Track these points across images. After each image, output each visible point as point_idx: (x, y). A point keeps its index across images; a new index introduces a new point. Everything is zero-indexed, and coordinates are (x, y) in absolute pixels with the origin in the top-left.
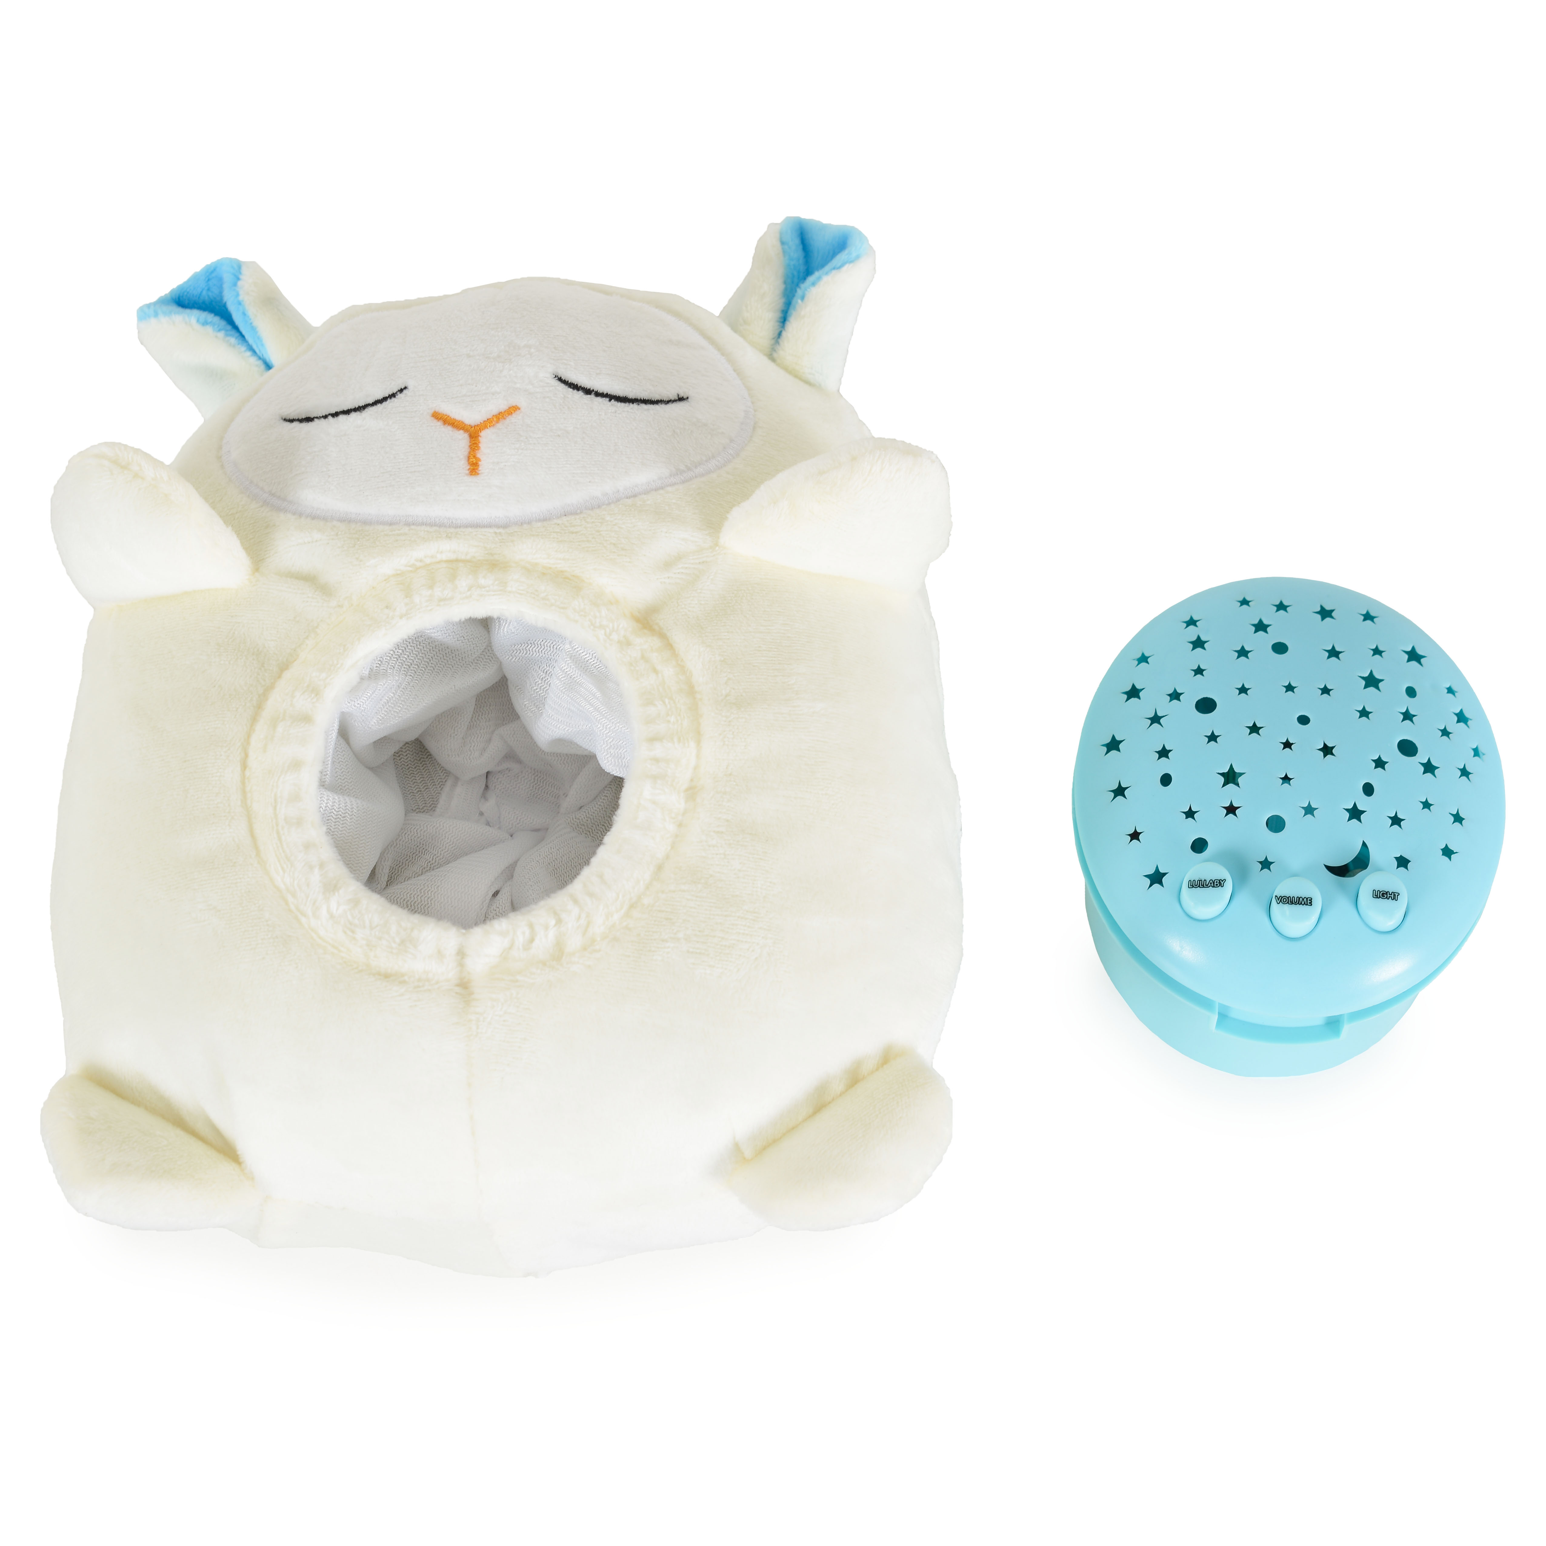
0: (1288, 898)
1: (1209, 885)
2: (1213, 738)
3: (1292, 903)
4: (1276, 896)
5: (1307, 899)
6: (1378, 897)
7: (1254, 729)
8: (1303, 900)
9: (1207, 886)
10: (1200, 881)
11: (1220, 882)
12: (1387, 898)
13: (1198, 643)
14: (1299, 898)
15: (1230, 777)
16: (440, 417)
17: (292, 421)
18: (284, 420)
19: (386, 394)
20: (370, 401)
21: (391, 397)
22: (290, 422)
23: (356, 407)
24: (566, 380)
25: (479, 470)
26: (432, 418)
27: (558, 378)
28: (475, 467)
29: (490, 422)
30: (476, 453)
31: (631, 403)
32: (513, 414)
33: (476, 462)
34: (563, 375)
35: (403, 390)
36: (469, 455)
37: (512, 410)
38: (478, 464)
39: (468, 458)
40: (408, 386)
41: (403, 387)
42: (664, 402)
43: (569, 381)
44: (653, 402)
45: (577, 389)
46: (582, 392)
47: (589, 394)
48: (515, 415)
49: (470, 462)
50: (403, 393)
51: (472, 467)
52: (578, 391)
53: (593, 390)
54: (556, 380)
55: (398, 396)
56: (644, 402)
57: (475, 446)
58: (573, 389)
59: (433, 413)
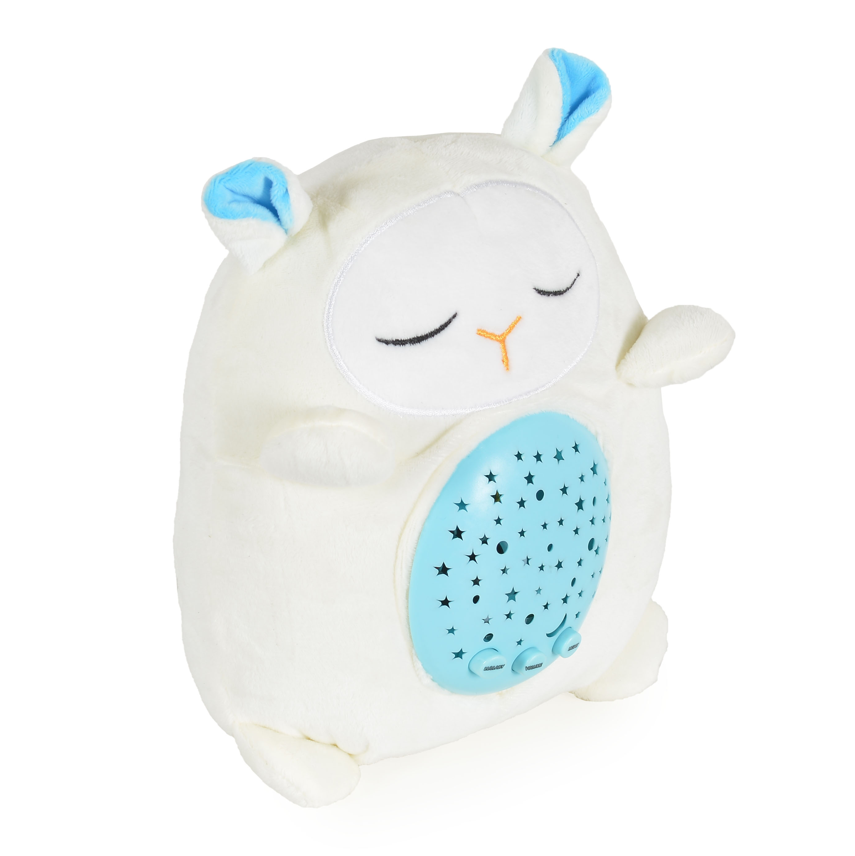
0: (531, 667)
1: (496, 668)
2: (505, 571)
4: (526, 667)
5: (540, 664)
6: (570, 649)
7: (527, 561)
8: (538, 665)
9: (494, 669)
11: (501, 666)
13: (497, 497)
14: (536, 665)
15: (512, 595)
16: (482, 333)
17: (387, 342)
18: (379, 340)
19: (445, 320)
20: (437, 326)
21: (449, 322)
22: (385, 343)
23: (430, 332)
24: (538, 289)
25: (510, 367)
26: (478, 335)
27: (535, 288)
28: (508, 366)
29: (508, 330)
30: (507, 356)
31: (565, 293)
32: (519, 321)
33: (508, 362)
34: (537, 286)
35: (455, 316)
36: (503, 358)
37: (517, 319)
38: (509, 364)
39: (503, 360)
40: (458, 313)
41: (455, 313)
42: (573, 283)
43: (540, 289)
44: (571, 286)
45: (544, 294)
46: (546, 296)
47: (549, 296)
48: (520, 323)
49: (505, 363)
50: (456, 318)
51: (506, 367)
52: (544, 296)
53: (550, 291)
54: (534, 290)
55: (453, 321)
56: (569, 288)
57: (505, 351)
58: (541, 295)
59: (477, 331)
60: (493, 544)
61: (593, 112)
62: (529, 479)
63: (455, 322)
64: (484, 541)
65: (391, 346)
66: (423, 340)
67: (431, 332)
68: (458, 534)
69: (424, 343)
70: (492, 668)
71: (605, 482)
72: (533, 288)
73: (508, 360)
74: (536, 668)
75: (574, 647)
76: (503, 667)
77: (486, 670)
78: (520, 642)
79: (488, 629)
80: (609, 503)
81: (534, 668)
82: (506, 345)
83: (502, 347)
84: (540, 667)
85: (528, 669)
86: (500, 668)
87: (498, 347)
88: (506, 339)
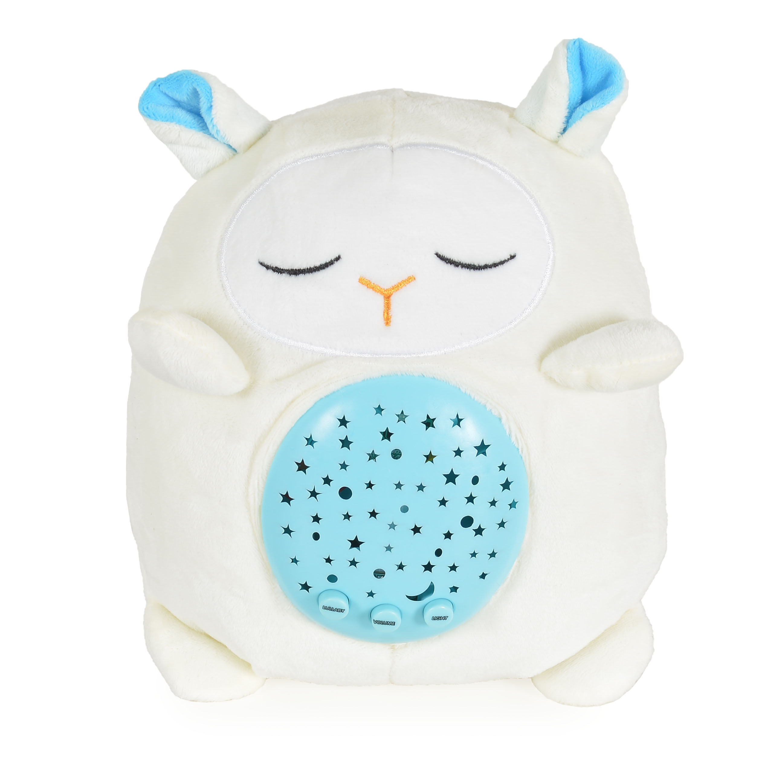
0: (381, 622)
1: (335, 610)
2: (347, 517)
3: (383, 624)
4: (374, 620)
5: (392, 623)
6: (435, 619)
7: (373, 514)
8: (390, 623)
9: (334, 610)
10: (330, 607)
11: (341, 610)
12: (440, 620)
13: (346, 443)
14: (388, 622)
15: (356, 543)
16: (365, 282)
17: (268, 267)
18: (261, 264)
19: (328, 260)
20: (318, 264)
21: (331, 263)
22: (266, 267)
23: (309, 268)
24: (443, 256)
25: (391, 323)
26: (359, 283)
27: (437, 254)
28: (388, 321)
29: (397, 287)
30: (389, 311)
31: (483, 270)
32: (411, 282)
33: (389, 317)
34: (441, 253)
35: (338, 259)
36: (384, 312)
37: (410, 279)
38: (390, 319)
39: (384, 315)
40: (341, 257)
41: (337, 256)
42: (502, 263)
43: (444, 257)
44: (495, 265)
45: (450, 263)
46: (452, 266)
47: (457, 267)
48: (412, 283)
49: (385, 318)
50: (339, 261)
51: (386, 321)
52: (451, 265)
53: (460, 262)
54: (436, 256)
55: (335, 264)
56: (490, 267)
57: (388, 306)
58: (447, 263)
59: (360, 280)
60: (336, 486)
61: (598, 107)
62: (387, 435)
63: (336, 264)
64: (327, 481)
65: (270, 271)
68: (302, 467)
69: (301, 276)
70: (330, 609)
71: (502, 467)
72: (435, 254)
73: (390, 315)
74: (387, 624)
75: (441, 618)
76: (343, 611)
77: (325, 609)
78: (371, 594)
79: (330, 570)
80: (509, 490)
81: (385, 624)
82: (391, 301)
83: (385, 301)
84: (392, 625)
85: (377, 622)
86: (339, 611)
87: (380, 300)
88: (392, 295)
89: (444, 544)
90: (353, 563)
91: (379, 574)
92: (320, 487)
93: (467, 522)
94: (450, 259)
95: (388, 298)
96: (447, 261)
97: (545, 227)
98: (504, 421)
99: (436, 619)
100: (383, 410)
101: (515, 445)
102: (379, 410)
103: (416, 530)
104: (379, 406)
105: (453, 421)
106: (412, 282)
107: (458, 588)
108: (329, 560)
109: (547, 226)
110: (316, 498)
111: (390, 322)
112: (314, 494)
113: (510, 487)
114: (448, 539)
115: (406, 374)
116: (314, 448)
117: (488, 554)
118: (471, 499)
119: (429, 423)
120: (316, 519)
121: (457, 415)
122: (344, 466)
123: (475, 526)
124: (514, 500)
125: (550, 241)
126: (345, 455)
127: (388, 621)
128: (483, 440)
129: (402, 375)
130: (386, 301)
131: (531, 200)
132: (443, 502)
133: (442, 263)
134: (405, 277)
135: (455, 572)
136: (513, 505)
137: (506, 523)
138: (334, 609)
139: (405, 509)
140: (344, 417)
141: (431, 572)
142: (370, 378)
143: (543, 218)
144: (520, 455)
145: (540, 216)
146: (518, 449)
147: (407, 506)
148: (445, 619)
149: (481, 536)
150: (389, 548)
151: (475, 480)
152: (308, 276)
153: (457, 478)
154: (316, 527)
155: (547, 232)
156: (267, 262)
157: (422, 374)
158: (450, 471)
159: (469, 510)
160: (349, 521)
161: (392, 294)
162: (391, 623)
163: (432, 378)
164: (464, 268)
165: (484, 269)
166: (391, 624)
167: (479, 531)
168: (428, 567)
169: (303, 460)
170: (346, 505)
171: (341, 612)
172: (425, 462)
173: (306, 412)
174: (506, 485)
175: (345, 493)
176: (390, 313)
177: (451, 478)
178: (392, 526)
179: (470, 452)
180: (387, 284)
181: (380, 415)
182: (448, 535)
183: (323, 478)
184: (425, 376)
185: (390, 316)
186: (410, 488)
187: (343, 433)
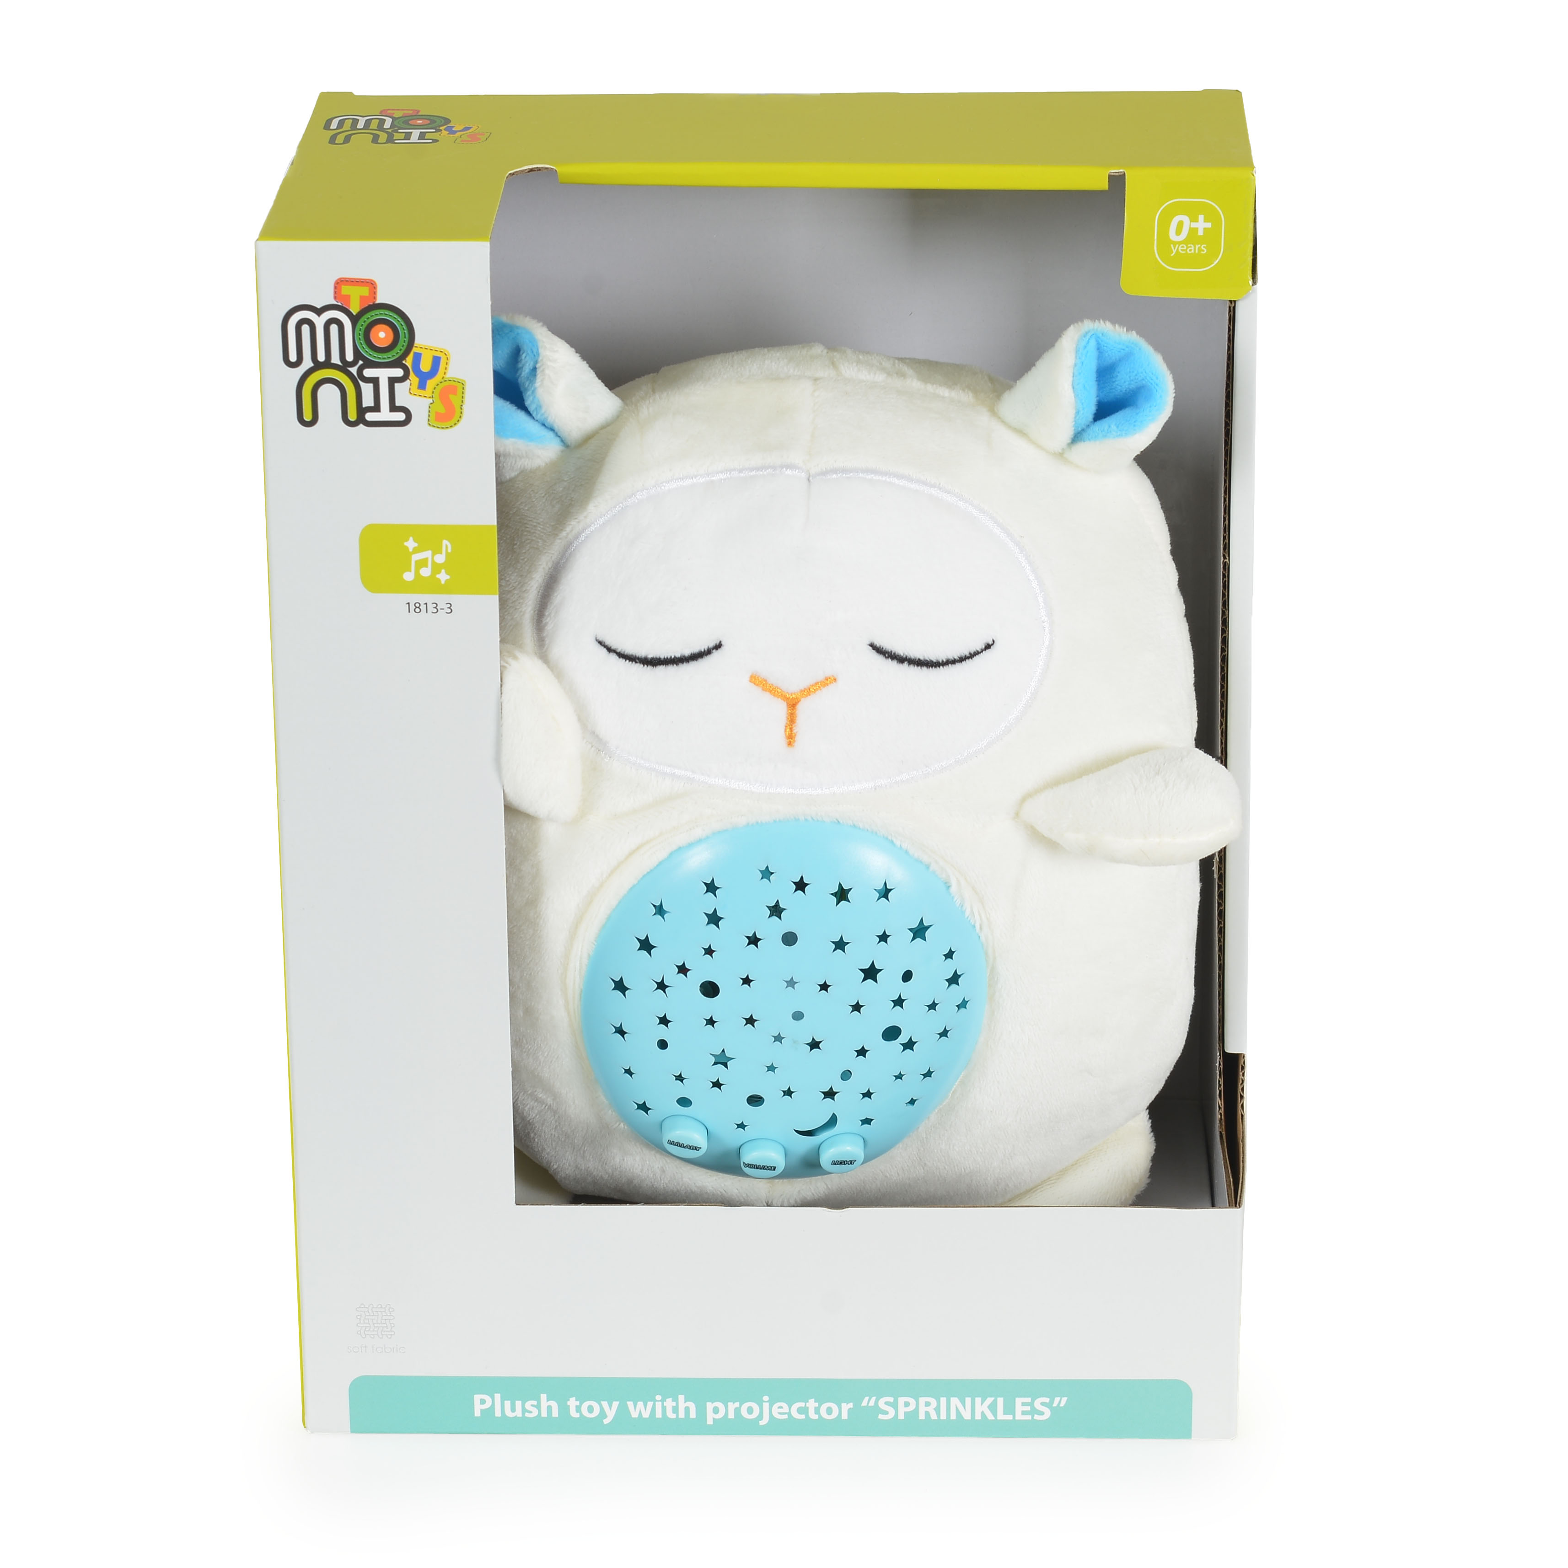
2: (711, 1022)
3: (758, 1168)
4: (744, 1163)
7: (751, 1021)
10: (678, 1142)
11: (695, 1147)
12: (844, 1164)
13: (714, 919)
15: (721, 1059)
16: (758, 681)
17: (610, 650)
18: (601, 643)
19: (703, 647)
20: (687, 653)
21: (708, 652)
22: (606, 649)
24: (880, 647)
25: (796, 744)
26: (750, 683)
27: (873, 646)
28: (791, 739)
29: (807, 692)
30: (793, 726)
31: (941, 667)
32: (829, 685)
33: (793, 735)
34: (878, 643)
35: (718, 646)
36: (786, 727)
37: (829, 681)
38: (795, 738)
39: (785, 730)
40: (723, 643)
41: (718, 643)
42: (972, 656)
43: (883, 648)
44: (962, 659)
45: (891, 658)
46: (895, 662)
47: (901, 664)
48: (832, 687)
49: (787, 735)
50: (719, 650)
51: (788, 740)
52: (892, 660)
53: (906, 657)
54: (871, 648)
55: (714, 654)
56: (954, 662)
57: (792, 719)
58: (887, 658)
59: (752, 677)
60: (696, 978)
63: (716, 654)
65: (614, 656)
66: (663, 665)
67: (675, 657)
68: (646, 945)
69: (661, 669)
70: (678, 1145)
71: (950, 955)
72: (868, 645)
73: (795, 731)
74: (763, 1169)
75: (846, 1162)
76: (698, 1149)
77: (672, 1144)
78: (742, 1126)
79: (681, 1091)
80: (958, 985)
81: (760, 1169)
82: (797, 712)
83: (788, 711)
84: (771, 1170)
85: (748, 1166)
86: (693, 1149)
87: (780, 709)
88: (799, 702)
89: (857, 1065)
90: (717, 1084)
91: (755, 1100)
92: (672, 978)
93: (891, 1033)
94: (891, 652)
95: (793, 705)
96: (887, 655)
97: (1039, 596)
98: (954, 889)
99: (838, 1164)
100: (772, 873)
101: (969, 921)
102: (767, 874)
103: (814, 1045)
104: (767, 867)
105: (879, 893)
106: (832, 684)
107: (872, 1120)
108: (680, 1078)
109: (1043, 595)
110: (665, 992)
111: (794, 741)
112: (662, 986)
113: (959, 982)
114: (862, 1057)
115: (812, 818)
116: (665, 921)
117: (921, 1074)
118: (899, 1002)
119: (842, 895)
120: (664, 1021)
121: (885, 884)
122: (709, 951)
123: (903, 1038)
124: (964, 998)
125: (1046, 619)
126: (711, 935)
127: (765, 1165)
128: (922, 919)
129: (806, 820)
130: (790, 712)
131: (1021, 555)
132: (857, 1007)
133: (880, 658)
134: (820, 677)
135: (869, 1099)
136: (963, 1005)
137: (949, 1032)
138: (685, 1146)
139: (798, 1016)
140: (713, 880)
141: (833, 1101)
142: (757, 823)
143: (1037, 582)
144: (978, 934)
145: (1033, 579)
146: (974, 926)
147: (801, 1012)
148: (851, 1163)
149: (912, 1051)
150: (771, 1068)
151: (907, 976)
152: (671, 669)
153: (880, 973)
154: (662, 1032)
155: (1043, 604)
156: (609, 642)
157: (837, 820)
158: (870, 965)
159: (896, 1017)
160: (712, 1028)
161: (800, 700)
162: (770, 1167)
163: (851, 826)
164: (912, 666)
165: (943, 666)
166: (769, 1169)
167: (909, 1045)
168: (830, 1094)
169: (647, 936)
170: (710, 1006)
171: (695, 1151)
172: (832, 951)
173: (657, 865)
174: (954, 979)
175: (710, 989)
176: (794, 728)
177: (871, 973)
178: (778, 1038)
179: (901, 936)
180: (793, 686)
181: (768, 881)
182: (862, 1052)
183: (677, 966)
184: (841, 822)
185: (794, 733)
186: (808, 987)
187: (710, 903)
